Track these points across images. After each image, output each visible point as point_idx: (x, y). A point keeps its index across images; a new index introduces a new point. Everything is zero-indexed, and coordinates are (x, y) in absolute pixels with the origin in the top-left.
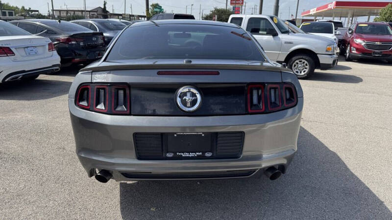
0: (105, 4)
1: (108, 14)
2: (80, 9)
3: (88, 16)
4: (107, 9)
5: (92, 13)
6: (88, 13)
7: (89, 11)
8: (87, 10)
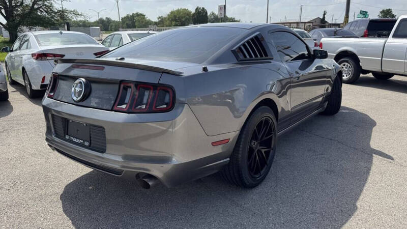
0: (324, 14)
1: (326, 24)
2: (295, 21)
3: (303, 27)
4: (326, 20)
5: (308, 24)
6: (304, 24)
7: (305, 23)
8: (301, 21)
